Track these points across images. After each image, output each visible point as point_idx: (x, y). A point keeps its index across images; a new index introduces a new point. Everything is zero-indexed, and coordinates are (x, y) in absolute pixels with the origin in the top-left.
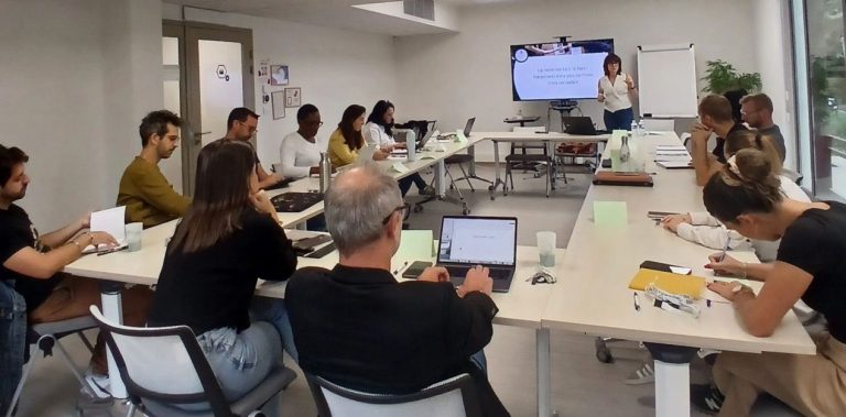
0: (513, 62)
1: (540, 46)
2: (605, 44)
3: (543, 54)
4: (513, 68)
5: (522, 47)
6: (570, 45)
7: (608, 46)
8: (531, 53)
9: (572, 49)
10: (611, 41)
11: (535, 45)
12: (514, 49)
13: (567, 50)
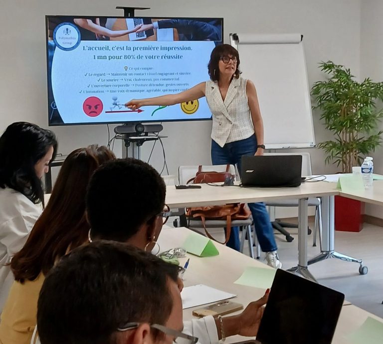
0: (50, 49)
1: (103, 20)
2: (210, 26)
3: (107, 38)
4: (50, 60)
5: (69, 20)
6: (155, 24)
7: (216, 30)
8: (86, 34)
9: (160, 32)
10: (219, 22)
11: (93, 19)
12: (54, 22)
13: (150, 33)
